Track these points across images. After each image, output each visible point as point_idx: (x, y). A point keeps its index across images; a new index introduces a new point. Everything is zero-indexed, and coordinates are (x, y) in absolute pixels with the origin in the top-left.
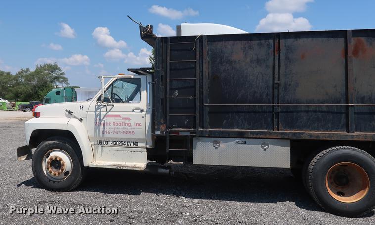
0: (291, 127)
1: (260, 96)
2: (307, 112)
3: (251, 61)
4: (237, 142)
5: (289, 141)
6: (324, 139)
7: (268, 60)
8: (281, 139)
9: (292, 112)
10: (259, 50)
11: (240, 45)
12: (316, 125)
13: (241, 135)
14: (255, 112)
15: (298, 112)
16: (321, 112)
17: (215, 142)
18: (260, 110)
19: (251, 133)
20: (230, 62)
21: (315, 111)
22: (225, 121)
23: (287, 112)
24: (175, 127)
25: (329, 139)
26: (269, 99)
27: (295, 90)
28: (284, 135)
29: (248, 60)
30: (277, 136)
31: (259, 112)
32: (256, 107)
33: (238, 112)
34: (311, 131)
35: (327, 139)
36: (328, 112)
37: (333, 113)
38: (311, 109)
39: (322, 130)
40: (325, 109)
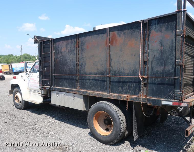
0: (83, 88)
1: (72, 70)
2: (89, 79)
3: (69, 52)
4: (64, 94)
5: (82, 96)
6: (95, 96)
7: (74, 50)
8: (79, 94)
9: (84, 79)
10: (71, 46)
11: (64, 43)
12: (93, 87)
13: (64, 91)
14: (70, 79)
15: (86, 79)
16: (96, 80)
17: (57, 94)
18: (72, 78)
19: (68, 90)
20: (61, 52)
21: (93, 80)
22: (60, 83)
23: (81, 79)
24: (45, 85)
25: (97, 96)
26: (75, 72)
27: (85, 67)
28: (79, 92)
29: (67, 51)
30: (77, 92)
31: (71, 79)
32: (71, 76)
33: (65, 79)
34: (91, 91)
35: (96, 96)
36: (99, 80)
37: (101, 81)
38: (91, 78)
39: (96, 91)
40: (97, 78)
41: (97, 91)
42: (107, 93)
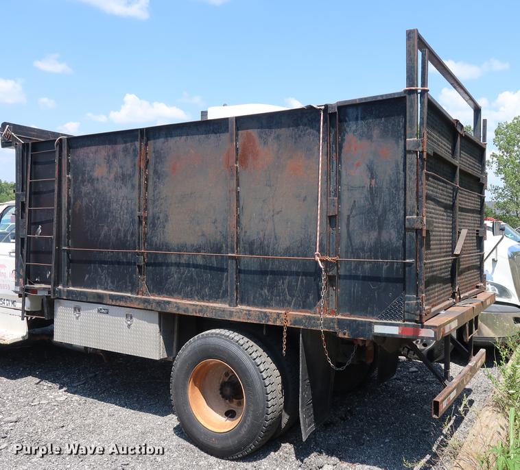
0: (160, 292)
1: (125, 236)
2: (178, 265)
3: (116, 179)
4: (99, 311)
5: (156, 316)
6: (195, 314)
7: (134, 175)
8: (146, 307)
9: (160, 265)
10: (125, 161)
11: (103, 151)
12: (189, 289)
13: (99, 300)
14: (119, 263)
15: (168, 265)
16: (196, 266)
17: (77, 309)
18: (125, 260)
19: (112, 297)
20: (92, 180)
21: (188, 265)
22: (87, 276)
23: (155, 264)
24: (38, 282)
25: (201, 315)
26: (134, 242)
27: (164, 227)
28: (146, 304)
29: (112, 176)
30: (139, 304)
31: (123, 263)
32: (121, 254)
33: (102, 262)
34: (183, 299)
35: (198, 315)
36: (205, 267)
37: (211, 268)
38: (183, 261)
39: (196, 298)
40: (200, 261)
41: (199, 300)
42: (230, 305)
